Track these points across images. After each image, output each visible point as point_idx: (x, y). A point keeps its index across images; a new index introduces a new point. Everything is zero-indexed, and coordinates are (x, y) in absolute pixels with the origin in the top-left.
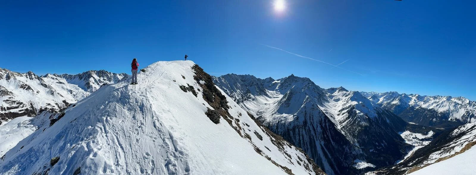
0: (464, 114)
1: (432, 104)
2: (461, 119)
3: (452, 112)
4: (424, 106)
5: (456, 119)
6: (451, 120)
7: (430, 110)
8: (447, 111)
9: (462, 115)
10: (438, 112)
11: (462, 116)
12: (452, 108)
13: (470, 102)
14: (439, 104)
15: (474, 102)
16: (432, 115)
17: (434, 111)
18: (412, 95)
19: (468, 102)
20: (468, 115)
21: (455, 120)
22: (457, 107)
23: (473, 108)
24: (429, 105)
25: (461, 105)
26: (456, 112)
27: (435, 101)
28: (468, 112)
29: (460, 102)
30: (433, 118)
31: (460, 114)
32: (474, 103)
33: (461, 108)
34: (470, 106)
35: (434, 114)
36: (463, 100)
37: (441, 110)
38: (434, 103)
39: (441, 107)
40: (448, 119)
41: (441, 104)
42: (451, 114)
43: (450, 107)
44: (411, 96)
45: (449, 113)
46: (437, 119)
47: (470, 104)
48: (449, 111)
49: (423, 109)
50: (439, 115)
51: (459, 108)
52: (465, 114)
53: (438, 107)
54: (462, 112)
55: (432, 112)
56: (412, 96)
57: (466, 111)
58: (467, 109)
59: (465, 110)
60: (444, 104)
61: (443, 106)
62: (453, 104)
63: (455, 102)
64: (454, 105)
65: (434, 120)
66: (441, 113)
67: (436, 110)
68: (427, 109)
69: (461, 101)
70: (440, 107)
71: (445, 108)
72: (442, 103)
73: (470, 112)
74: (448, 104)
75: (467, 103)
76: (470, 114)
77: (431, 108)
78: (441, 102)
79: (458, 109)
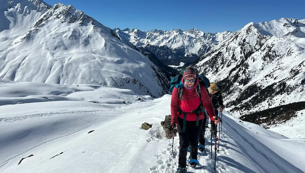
0: (200, 49)
1: (162, 40)
2: (197, 54)
3: (187, 48)
4: (153, 44)
5: (192, 54)
6: (187, 55)
7: (162, 48)
8: (181, 46)
9: (198, 49)
10: (172, 49)
11: (199, 51)
12: (186, 43)
13: (204, 34)
14: (171, 40)
15: (208, 33)
16: (165, 52)
17: (167, 48)
18: (127, 30)
19: (203, 35)
20: (205, 49)
21: (191, 56)
22: (192, 42)
23: (209, 41)
24: (159, 41)
25: (195, 38)
26: (191, 47)
27: (164, 36)
28: (204, 46)
29: (193, 36)
30: (168, 56)
31: (196, 48)
32: (209, 35)
33: (196, 42)
34: (205, 39)
35: (167, 51)
36: (197, 32)
37: (175, 46)
38: (164, 39)
39: (174, 43)
40: (185, 55)
41: (174, 40)
42: (186, 50)
43: (184, 42)
44: (127, 32)
45: (184, 49)
46: (172, 57)
47: (204, 36)
48: (184, 47)
49: (153, 46)
50: (173, 52)
51: (194, 42)
52: (202, 48)
53: (170, 43)
54: (198, 46)
55: (165, 50)
56: (129, 32)
57: (203, 45)
58: (203, 43)
59: (201, 44)
60: (177, 39)
61: (176, 42)
62: (187, 39)
63: (189, 36)
64: (189, 40)
65: (170, 57)
66: (175, 50)
67: (169, 47)
68: (158, 47)
69: (194, 34)
70: (172, 43)
71: (178, 43)
72: (174, 38)
73: (207, 45)
74: (181, 38)
75: (201, 35)
76: (207, 47)
77: (162, 44)
78: (172, 37)
79: (193, 44)
